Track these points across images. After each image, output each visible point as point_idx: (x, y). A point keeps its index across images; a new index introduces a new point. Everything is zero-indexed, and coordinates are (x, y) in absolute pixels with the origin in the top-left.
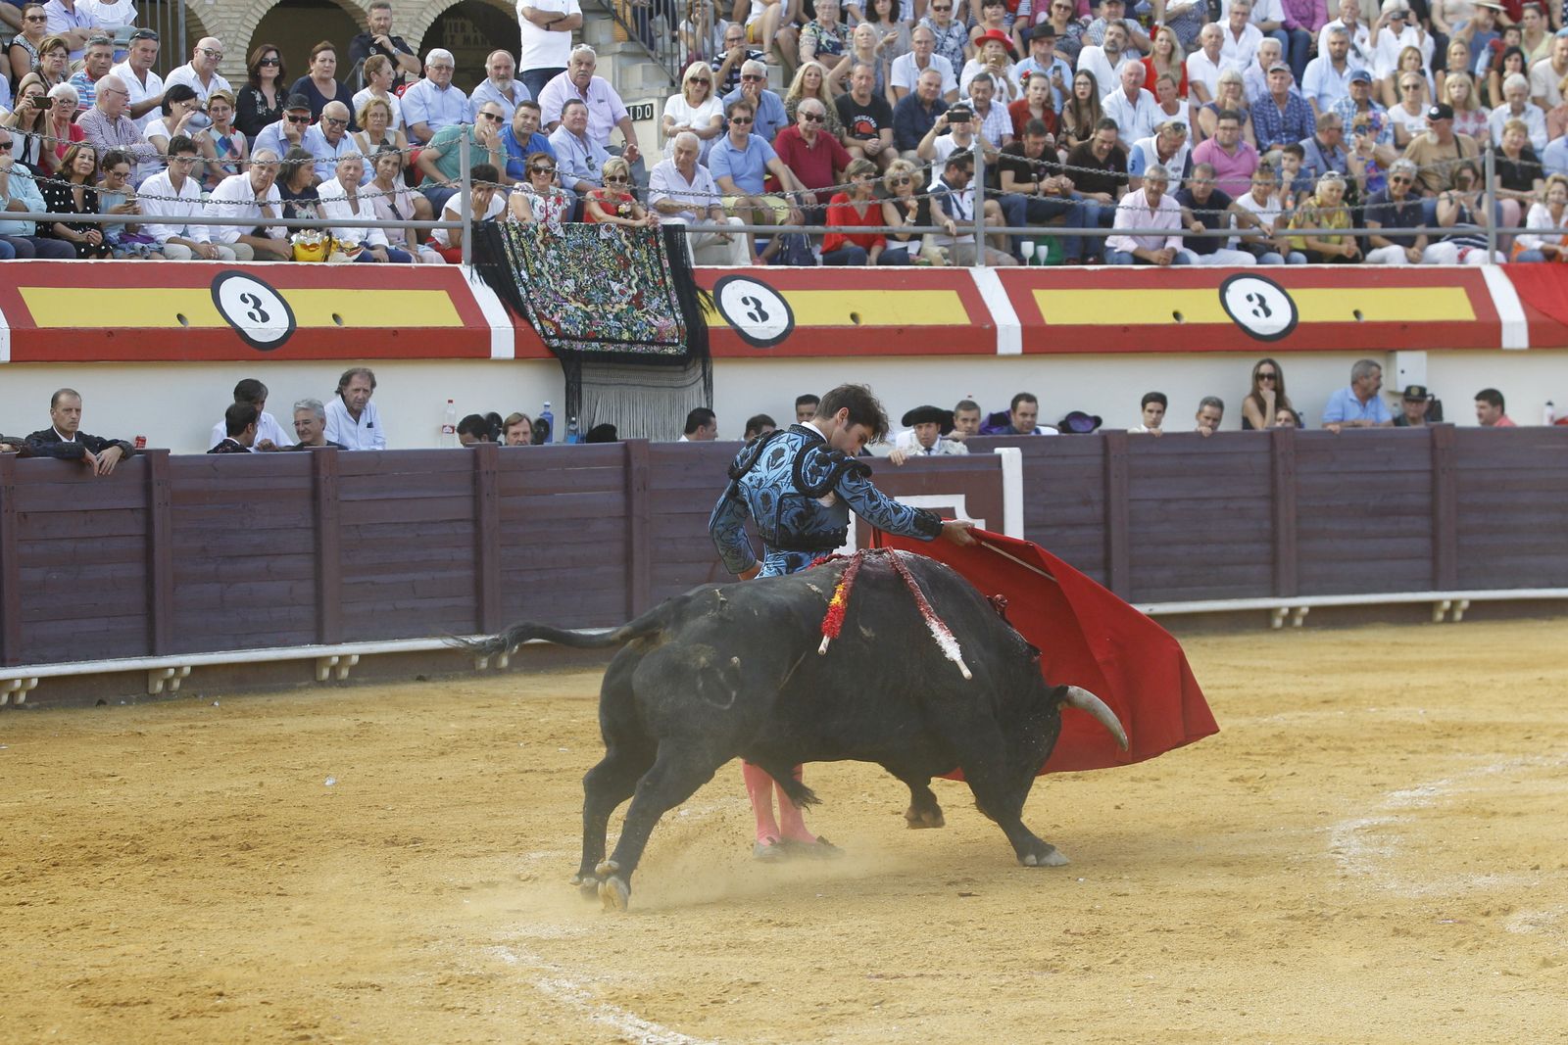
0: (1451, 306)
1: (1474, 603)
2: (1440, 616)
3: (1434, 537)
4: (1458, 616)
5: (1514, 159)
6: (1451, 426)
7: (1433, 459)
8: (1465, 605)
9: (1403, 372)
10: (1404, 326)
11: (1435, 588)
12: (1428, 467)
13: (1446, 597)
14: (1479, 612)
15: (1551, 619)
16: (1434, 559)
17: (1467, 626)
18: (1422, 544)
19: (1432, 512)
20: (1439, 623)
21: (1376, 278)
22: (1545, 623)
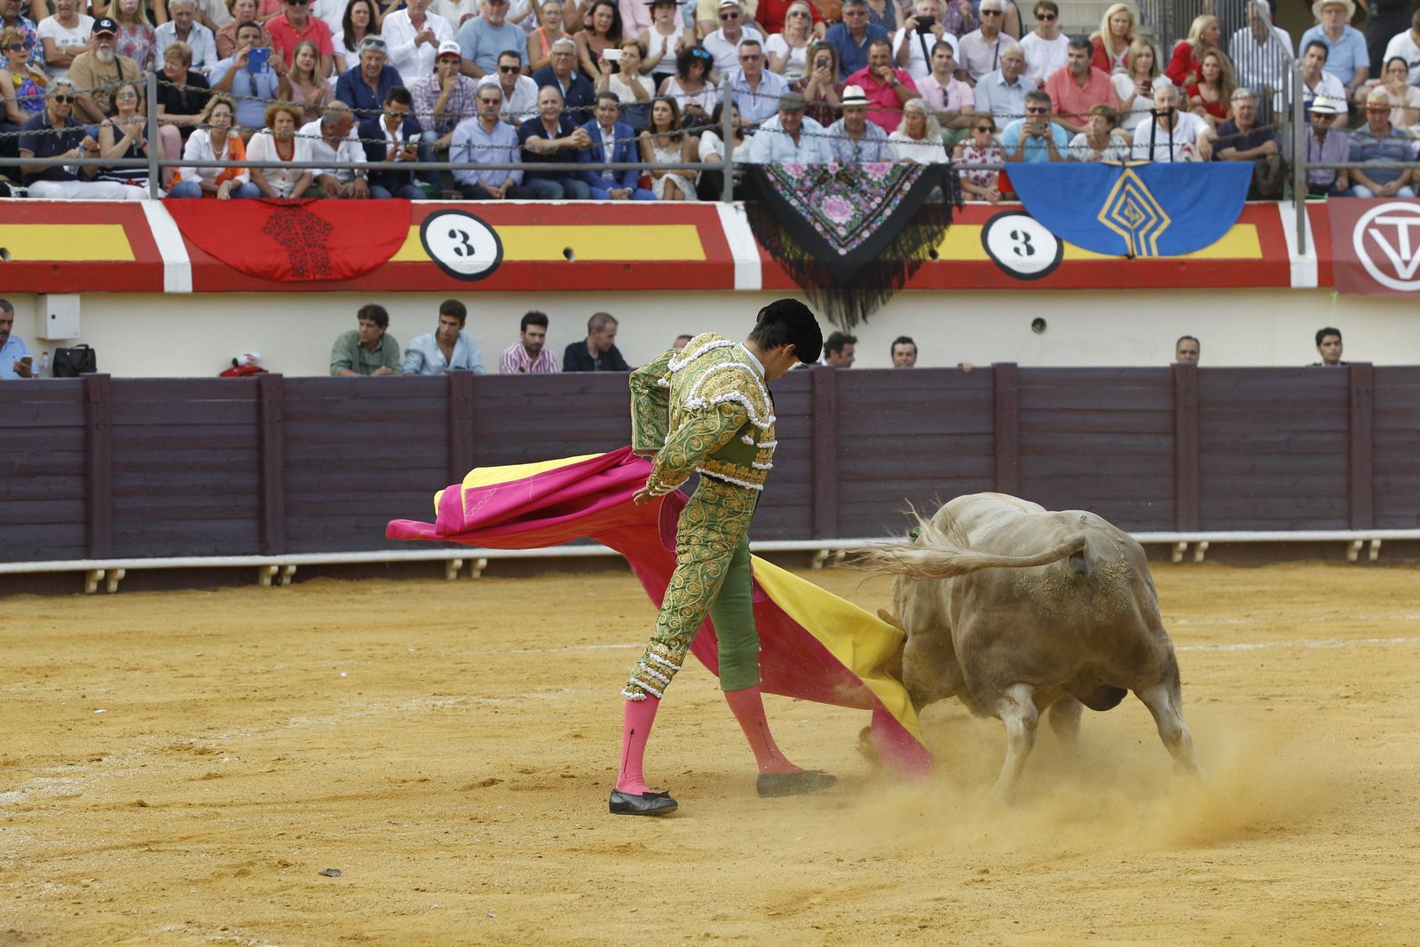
0: (109, 244)
1: (130, 572)
2: (93, 587)
3: (87, 500)
4: (113, 586)
5: (181, 86)
6: (108, 376)
7: (87, 413)
8: (121, 574)
9: (53, 317)
10: (55, 266)
11: (88, 557)
12: (79, 421)
13: (100, 565)
14: (136, 582)
15: (215, 590)
16: (87, 524)
17: (122, 598)
18: (74, 508)
19: (85, 473)
20: (91, 594)
21: (24, 213)
22: (209, 594)
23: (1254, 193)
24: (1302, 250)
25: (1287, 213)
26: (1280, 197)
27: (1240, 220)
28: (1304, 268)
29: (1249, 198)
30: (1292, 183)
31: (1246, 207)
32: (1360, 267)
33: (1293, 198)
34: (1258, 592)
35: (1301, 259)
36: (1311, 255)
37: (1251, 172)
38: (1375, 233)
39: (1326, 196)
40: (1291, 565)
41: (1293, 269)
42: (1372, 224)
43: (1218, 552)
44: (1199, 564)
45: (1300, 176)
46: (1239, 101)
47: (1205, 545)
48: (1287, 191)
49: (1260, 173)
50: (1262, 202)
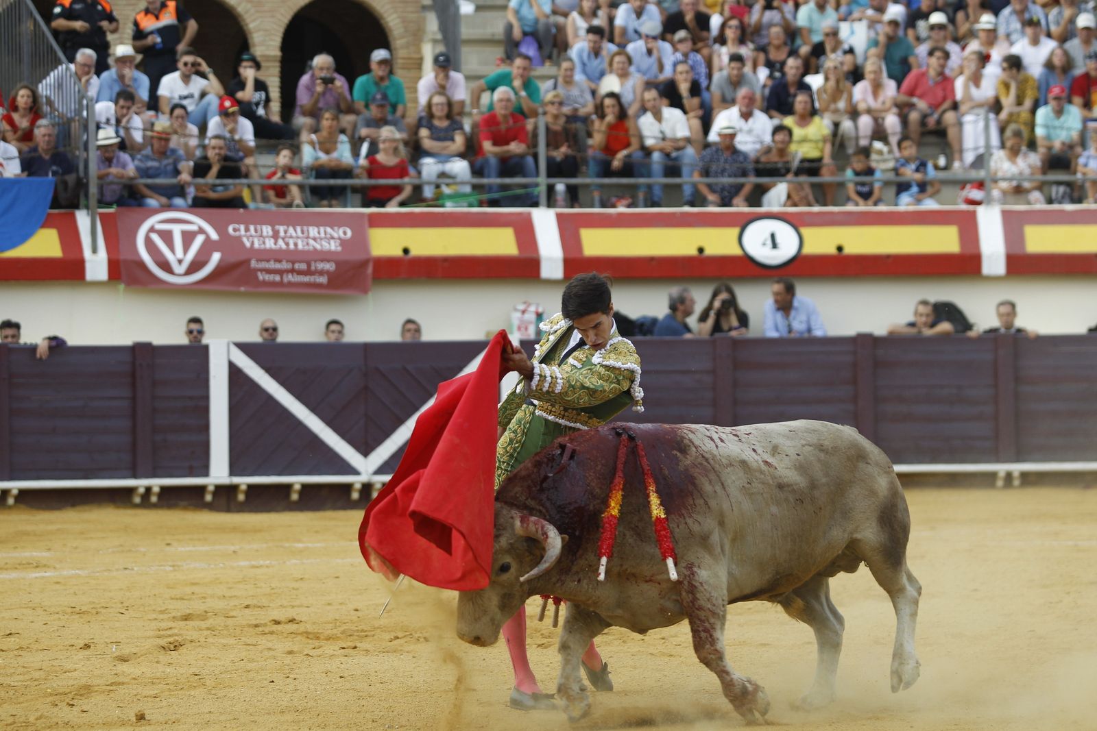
23: (55, 204)
24: (95, 250)
25: (83, 219)
26: (77, 207)
27: (46, 225)
28: (97, 265)
29: (52, 207)
30: (87, 196)
31: (49, 215)
32: (142, 265)
33: (87, 207)
34: (58, 530)
35: (94, 257)
36: (103, 254)
37: (53, 187)
38: (155, 237)
39: (115, 206)
40: (86, 508)
41: (88, 266)
42: (152, 230)
43: (26, 497)
44: (10, 507)
45: (93, 190)
46: (43, 129)
47: (15, 492)
48: (82, 201)
49: (60, 188)
50: (62, 211)
